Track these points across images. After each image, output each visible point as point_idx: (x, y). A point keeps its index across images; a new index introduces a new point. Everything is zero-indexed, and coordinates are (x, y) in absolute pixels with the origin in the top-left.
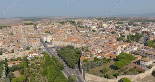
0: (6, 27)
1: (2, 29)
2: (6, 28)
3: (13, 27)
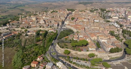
3: (58, 12)
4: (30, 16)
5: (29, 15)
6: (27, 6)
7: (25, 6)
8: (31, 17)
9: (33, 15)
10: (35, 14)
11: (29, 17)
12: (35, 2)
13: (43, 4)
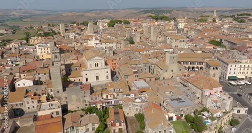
0: (121, 22)
1: (113, 26)
2: (120, 25)
3: (132, 24)
4: (27, 40)
5: (25, 36)
6: (29, 20)
7: (24, 20)
8: (31, 42)
9: (39, 35)
10: (46, 31)
11: (25, 42)
12: (45, 12)
13: (64, 15)
